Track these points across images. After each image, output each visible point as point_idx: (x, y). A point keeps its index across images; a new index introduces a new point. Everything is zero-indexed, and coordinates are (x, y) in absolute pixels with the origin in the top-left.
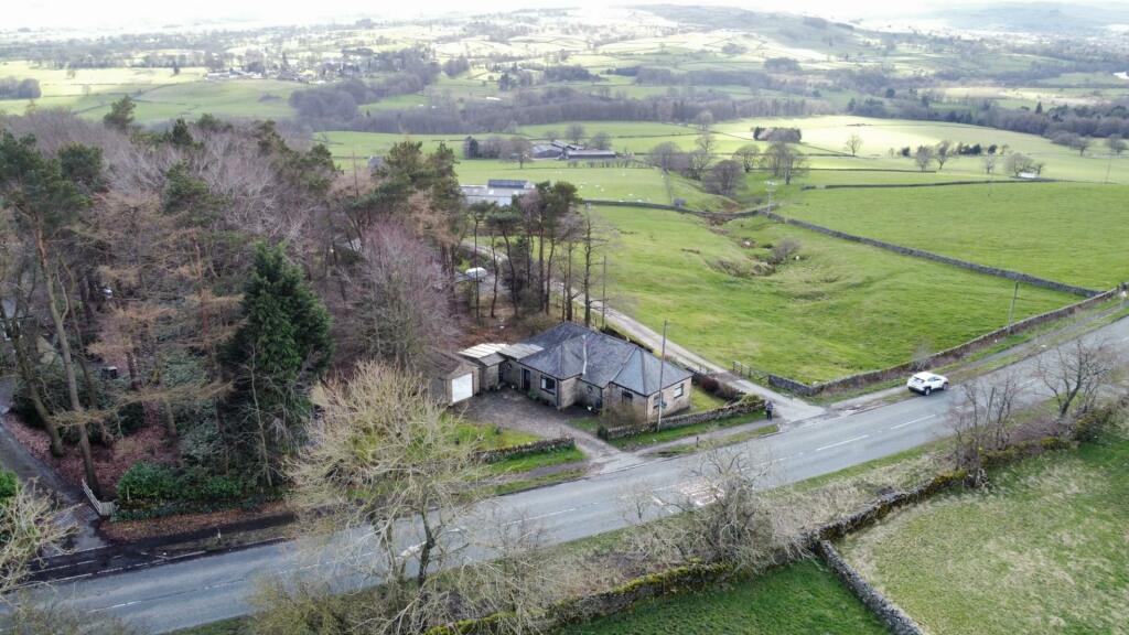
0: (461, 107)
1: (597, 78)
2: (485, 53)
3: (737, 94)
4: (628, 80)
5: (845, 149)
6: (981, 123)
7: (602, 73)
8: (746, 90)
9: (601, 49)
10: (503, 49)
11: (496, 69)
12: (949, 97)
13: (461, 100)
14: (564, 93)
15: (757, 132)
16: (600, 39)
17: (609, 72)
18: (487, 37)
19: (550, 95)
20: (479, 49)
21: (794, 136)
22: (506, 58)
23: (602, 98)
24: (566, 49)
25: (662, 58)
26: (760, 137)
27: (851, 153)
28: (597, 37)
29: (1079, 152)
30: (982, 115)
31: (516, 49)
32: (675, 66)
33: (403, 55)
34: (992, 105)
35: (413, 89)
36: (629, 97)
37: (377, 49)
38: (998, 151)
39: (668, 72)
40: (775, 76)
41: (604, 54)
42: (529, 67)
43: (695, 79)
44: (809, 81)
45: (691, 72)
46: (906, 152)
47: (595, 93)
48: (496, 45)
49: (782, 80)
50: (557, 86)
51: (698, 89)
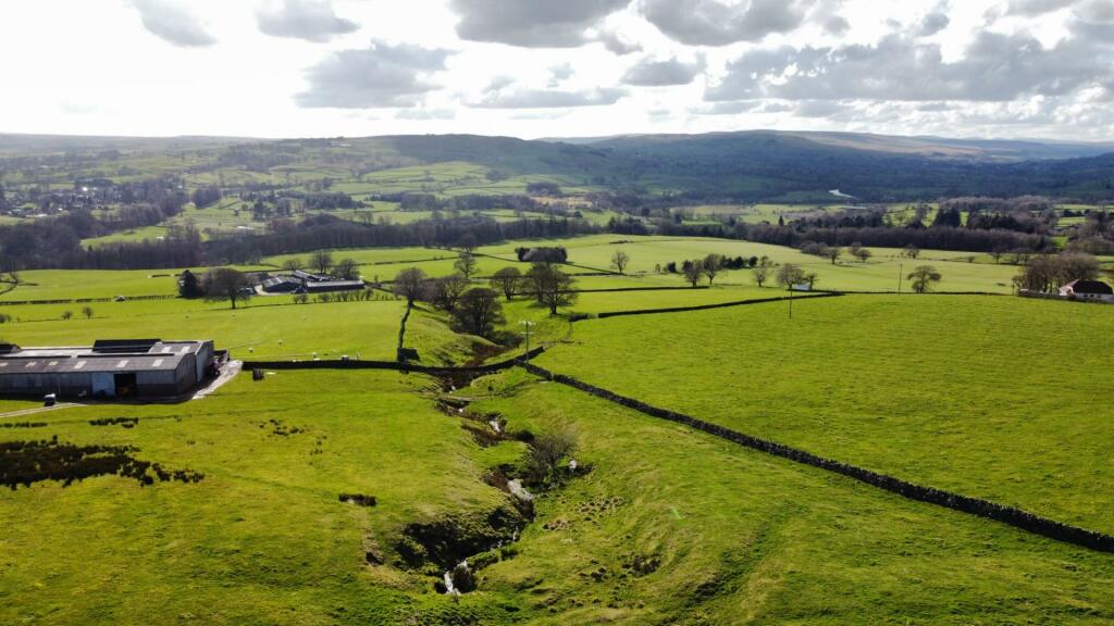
0: (205, 238)
1: (361, 205)
2: (241, 182)
3: (503, 217)
4: (393, 206)
5: (612, 267)
6: (732, 237)
7: (367, 200)
8: (510, 212)
9: (365, 178)
10: (262, 178)
11: (251, 198)
12: (698, 215)
13: (208, 231)
14: (323, 220)
15: (521, 253)
16: (364, 167)
17: (374, 199)
18: (244, 167)
19: (308, 223)
20: (235, 178)
21: (560, 256)
22: (264, 187)
23: (365, 225)
24: (330, 177)
25: (427, 184)
26: (525, 257)
27: (618, 271)
28: (362, 166)
29: (830, 261)
30: (731, 230)
31: (274, 178)
32: (441, 191)
33: (146, 186)
34: (737, 220)
35: (152, 220)
36: (393, 223)
37: (117, 180)
38: (759, 263)
39: (433, 198)
40: (538, 199)
41: (369, 181)
42: (289, 195)
43: (459, 203)
44: (570, 203)
45: (456, 197)
46: (672, 268)
47: (356, 219)
48: (254, 174)
49: (544, 203)
50: (316, 213)
51: (463, 213)
